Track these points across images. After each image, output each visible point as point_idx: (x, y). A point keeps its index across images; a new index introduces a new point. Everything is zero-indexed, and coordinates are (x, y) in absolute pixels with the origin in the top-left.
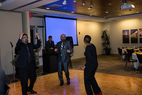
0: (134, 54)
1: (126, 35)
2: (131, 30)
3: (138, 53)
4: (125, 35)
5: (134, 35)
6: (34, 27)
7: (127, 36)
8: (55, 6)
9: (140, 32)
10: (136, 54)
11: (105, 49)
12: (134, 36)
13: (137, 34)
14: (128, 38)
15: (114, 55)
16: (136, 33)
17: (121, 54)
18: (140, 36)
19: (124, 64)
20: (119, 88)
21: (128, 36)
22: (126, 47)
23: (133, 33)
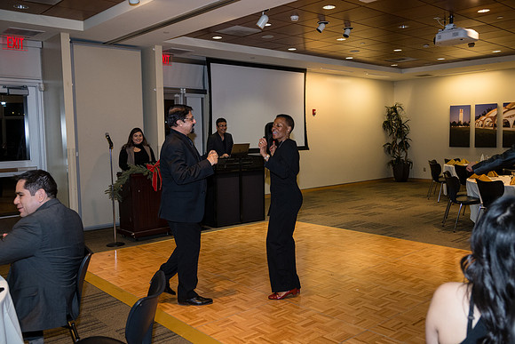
1: (460, 122)
2: (476, 105)
3: (483, 178)
4: (457, 122)
5: (486, 121)
8: (237, 31)
9: (504, 113)
11: (392, 162)
12: (486, 126)
14: (468, 132)
18: (504, 126)
19: (440, 209)
21: (467, 124)
23: (484, 115)
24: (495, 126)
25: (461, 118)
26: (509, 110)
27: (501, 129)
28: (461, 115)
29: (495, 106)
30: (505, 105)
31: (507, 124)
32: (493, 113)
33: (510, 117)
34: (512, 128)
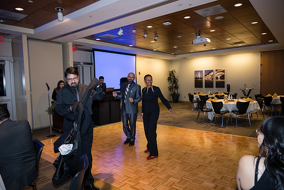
0: (209, 102)
1: (199, 78)
2: (205, 71)
3: (213, 100)
4: (197, 78)
5: (209, 77)
6: (79, 63)
7: (201, 78)
8: (108, 37)
9: (216, 73)
10: (211, 101)
11: (172, 94)
12: (209, 79)
13: (212, 76)
14: (202, 81)
15: (183, 103)
17: (192, 102)
19: (196, 114)
20: (190, 145)
22: (199, 93)
23: (208, 74)
24: (213, 79)
25: (199, 76)
26: (218, 72)
27: (215, 80)
28: (199, 74)
29: (212, 71)
30: (216, 70)
31: (217, 78)
32: (212, 74)
33: (218, 75)
34: (219, 80)
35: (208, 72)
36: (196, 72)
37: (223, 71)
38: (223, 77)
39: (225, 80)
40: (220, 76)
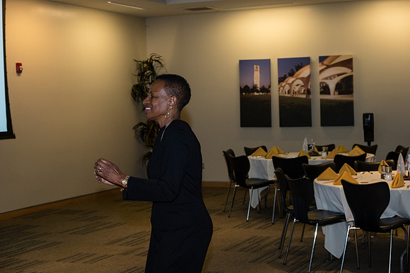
1: (255, 87)
2: (279, 60)
3: (344, 176)
4: (251, 86)
5: (295, 84)
7: (263, 89)
9: (321, 71)
12: (294, 93)
13: (307, 80)
14: (267, 103)
16: (302, 79)
17: (242, 185)
18: (321, 93)
21: (266, 90)
23: (292, 74)
24: (308, 92)
25: (257, 79)
26: (328, 67)
27: (317, 98)
28: (257, 74)
29: (305, 61)
30: (322, 59)
31: (325, 90)
32: (305, 72)
33: (330, 78)
34: (334, 96)
35: (292, 66)
36: (246, 66)
37: (348, 63)
38: (346, 85)
39: (355, 97)
40: (338, 79)
